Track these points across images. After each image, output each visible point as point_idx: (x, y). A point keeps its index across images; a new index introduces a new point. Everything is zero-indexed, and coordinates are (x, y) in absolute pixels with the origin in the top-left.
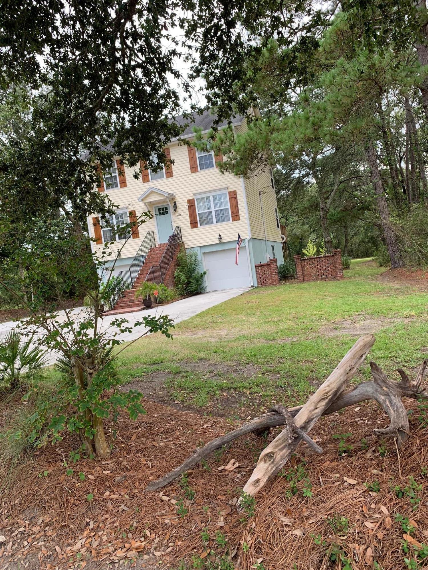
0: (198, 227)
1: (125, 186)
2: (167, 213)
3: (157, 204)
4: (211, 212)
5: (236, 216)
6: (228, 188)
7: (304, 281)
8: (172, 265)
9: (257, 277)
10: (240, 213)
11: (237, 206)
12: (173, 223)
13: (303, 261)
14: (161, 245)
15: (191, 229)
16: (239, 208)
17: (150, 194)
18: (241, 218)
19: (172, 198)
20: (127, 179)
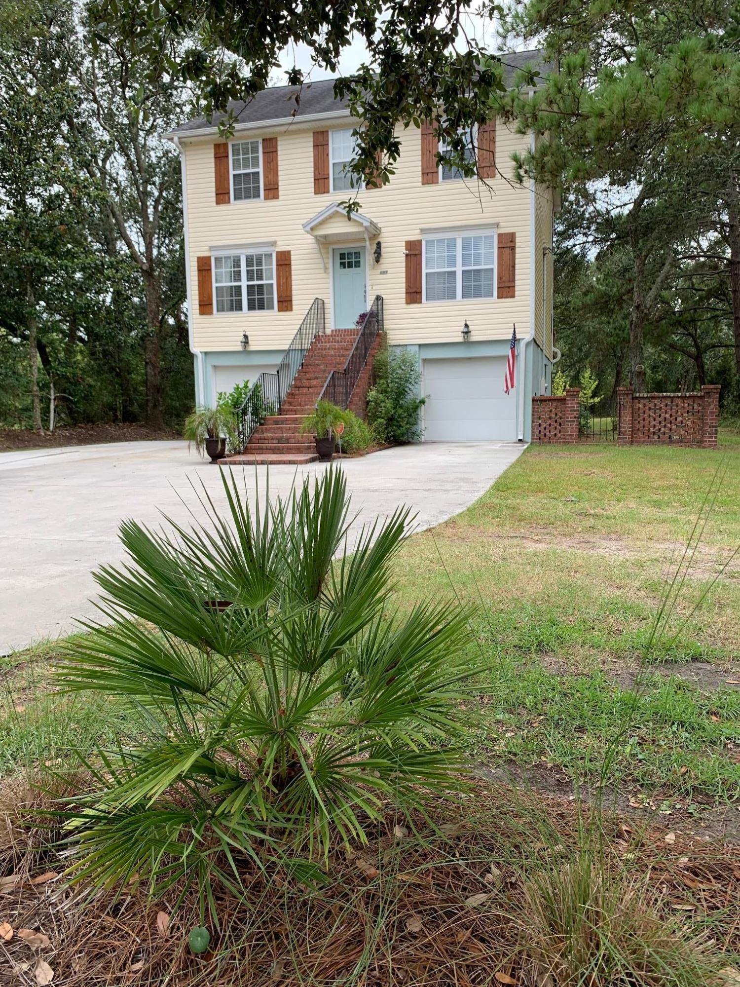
0: (420, 302)
1: (276, 197)
2: (358, 264)
3: (339, 242)
4: (454, 273)
5: (507, 289)
6: (497, 225)
7: (632, 443)
8: (364, 375)
9: (533, 422)
10: (517, 283)
11: (514, 267)
12: (368, 288)
13: (636, 401)
14: (337, 333)
15: (405, 306)
16: (517, 272)
17: (331, 217)
18: (517, 293)
19: (374, 233)
20: (280, 183)
